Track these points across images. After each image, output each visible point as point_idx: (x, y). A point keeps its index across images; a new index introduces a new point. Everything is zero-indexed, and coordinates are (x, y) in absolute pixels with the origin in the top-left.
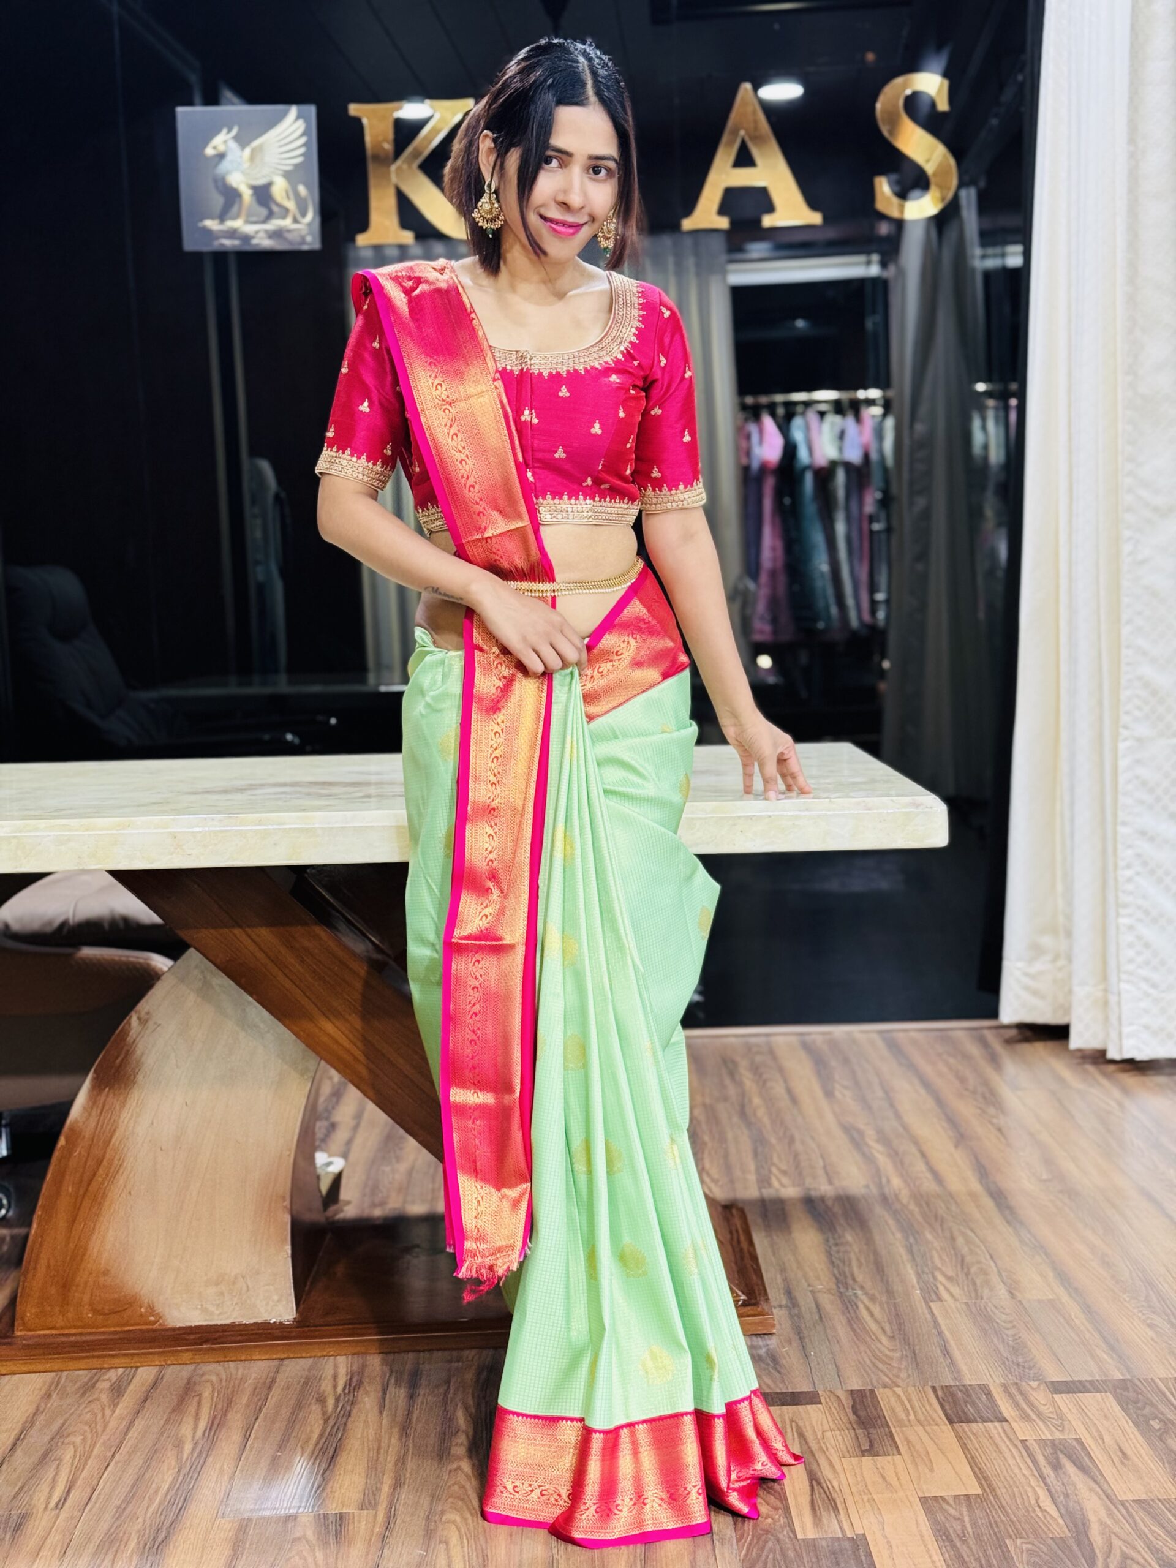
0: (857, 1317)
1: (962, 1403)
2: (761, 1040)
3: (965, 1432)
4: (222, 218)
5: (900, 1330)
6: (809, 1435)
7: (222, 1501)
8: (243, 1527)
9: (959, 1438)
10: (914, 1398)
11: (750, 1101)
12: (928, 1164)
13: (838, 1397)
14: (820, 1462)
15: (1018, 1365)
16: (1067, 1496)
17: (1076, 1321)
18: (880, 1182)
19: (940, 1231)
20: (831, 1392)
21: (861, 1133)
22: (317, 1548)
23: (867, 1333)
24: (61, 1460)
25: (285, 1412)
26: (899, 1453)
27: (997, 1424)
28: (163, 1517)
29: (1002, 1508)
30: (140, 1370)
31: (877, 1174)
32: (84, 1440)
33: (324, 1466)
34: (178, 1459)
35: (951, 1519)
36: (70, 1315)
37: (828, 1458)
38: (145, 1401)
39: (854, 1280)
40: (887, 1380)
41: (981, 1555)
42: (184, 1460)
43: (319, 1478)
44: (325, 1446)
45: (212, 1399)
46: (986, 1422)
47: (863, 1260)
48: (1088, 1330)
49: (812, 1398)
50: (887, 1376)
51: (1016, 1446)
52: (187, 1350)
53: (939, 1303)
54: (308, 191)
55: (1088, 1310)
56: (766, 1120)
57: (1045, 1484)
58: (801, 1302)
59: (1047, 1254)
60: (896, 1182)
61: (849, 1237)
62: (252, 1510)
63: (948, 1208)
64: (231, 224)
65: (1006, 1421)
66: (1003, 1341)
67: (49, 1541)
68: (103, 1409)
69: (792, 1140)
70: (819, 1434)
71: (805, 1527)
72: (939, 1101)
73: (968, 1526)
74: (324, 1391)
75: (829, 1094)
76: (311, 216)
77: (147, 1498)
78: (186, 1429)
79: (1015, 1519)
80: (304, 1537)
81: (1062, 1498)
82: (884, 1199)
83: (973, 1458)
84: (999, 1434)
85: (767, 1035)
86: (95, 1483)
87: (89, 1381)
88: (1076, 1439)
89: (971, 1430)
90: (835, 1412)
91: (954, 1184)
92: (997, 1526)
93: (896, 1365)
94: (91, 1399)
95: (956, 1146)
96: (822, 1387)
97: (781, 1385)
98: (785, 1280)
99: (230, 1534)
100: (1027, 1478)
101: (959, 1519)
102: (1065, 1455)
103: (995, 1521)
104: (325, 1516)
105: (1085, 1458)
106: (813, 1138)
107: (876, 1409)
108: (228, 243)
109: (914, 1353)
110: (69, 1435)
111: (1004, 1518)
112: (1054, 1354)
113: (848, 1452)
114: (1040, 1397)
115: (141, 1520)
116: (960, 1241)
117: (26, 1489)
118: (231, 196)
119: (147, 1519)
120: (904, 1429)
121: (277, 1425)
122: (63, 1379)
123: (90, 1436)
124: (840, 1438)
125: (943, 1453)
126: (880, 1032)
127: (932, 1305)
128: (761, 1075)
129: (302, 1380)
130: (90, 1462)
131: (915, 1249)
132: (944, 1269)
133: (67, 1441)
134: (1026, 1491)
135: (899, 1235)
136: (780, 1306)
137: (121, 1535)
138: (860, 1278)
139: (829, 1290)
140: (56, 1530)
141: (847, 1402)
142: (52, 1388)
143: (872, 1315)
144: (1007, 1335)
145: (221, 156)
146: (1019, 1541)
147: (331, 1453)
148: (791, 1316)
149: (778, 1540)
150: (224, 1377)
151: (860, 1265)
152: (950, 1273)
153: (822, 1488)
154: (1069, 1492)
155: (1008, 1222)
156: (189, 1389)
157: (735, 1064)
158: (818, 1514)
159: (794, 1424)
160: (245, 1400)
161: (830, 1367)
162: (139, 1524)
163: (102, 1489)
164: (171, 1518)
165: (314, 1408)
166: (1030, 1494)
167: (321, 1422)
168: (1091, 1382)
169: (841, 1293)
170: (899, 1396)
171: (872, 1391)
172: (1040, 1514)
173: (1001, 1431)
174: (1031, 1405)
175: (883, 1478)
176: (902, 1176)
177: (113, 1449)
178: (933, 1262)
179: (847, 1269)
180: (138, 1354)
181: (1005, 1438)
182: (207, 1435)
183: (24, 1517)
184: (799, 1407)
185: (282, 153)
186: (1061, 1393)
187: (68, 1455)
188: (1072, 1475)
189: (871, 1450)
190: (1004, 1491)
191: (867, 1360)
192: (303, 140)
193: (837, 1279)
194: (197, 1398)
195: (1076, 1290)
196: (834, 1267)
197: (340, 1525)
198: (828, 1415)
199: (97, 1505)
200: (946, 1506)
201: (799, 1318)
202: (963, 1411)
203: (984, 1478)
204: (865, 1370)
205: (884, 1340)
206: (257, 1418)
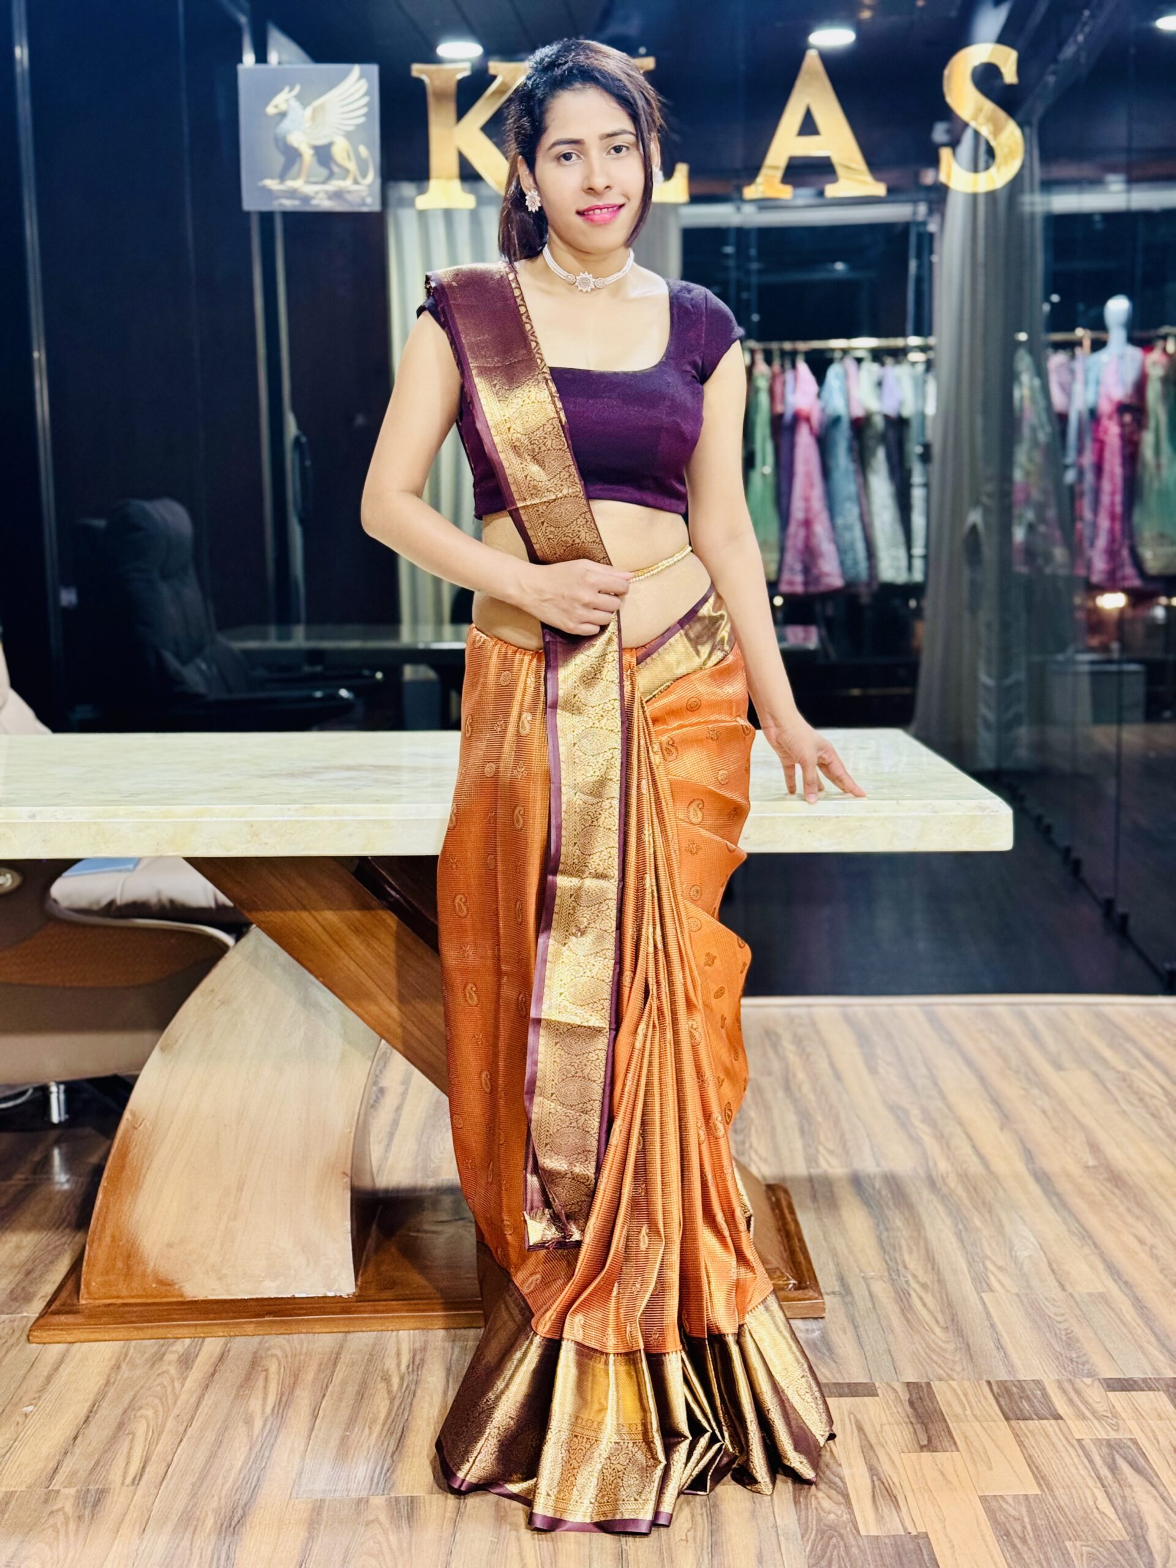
0: (910, 1306)
1: (1017, 1397)
2: (802, 1011)
3: (1022, 1429)
4: (282, 177)
5: (953, 1320)
6: (868, 1429)
7: (295, 1482)
8: (318, 1508)
9: (1016, 1435)
10: (970, 1392)
11: (795, 1076)
12: (974, 1147)
13: (894, 1389)
14: (880, 1456)
15: (1072, 1360)
16: (1124, 1498)
17: (1128, 1317)
18: (927, 1164)
19: (988, 1218)
20: (888, 1385)
21: (906, 1112)
22: (390, 1533)
23: (919, 1321)
24: (133, 1434)
25: (352, 1390)
26: (958, 1450)
27: (1053, 1422)
28: (238, 1496)
29: (1060, 1508)
30: (208, 1340)
31: (925, 1155)
32: (156, 1412)
33: (392, 1448)
34: (250, 1436)
35: (1011, 1519)
36: (134, 1285)
37: (888, 1455)
38: (213, 1375)
39: (905, 1267)
40: (942, 1372)
41: (1042, 1557)
42: (255, 1437)
43: (389, 1460)
44: (393, 1427)
45: (279, 1374)
46: (1041, 1418)
47: (914, 1248)
48: (1139, 1325)
49: (866, 1390)
50: (943, 1369)
51: (1073, 1446)
52: (251, 1322)
53: (991, 1294)
54: (370, 153)
55: (1139, 1305)
56: (812, 1097)
57: (1103, 1486)
58: (854, 1290)
59: (1095, 1245)
60: (943, 1166)
61: (899, 1223)
62: (324, 1491)
63: (995, 1194)
64: (290, 184)
65: (1062, 1418)
66: (1056, 1335)
67: (128, 1517)
68: (173, 1381)
69: (837, 1121)
70: (878, 1428)
71: (868, 1523)
72: (982, 1080)
73: (1029, 1527)
74: (388, 1371)
75: (873, 1070)
76: (372, 177)
77: (221, 1476)
78: (255, 1404)
79: (1073, 1521)
80: (377, 1520)
81: (1119, 1500)
82: (932, 1183)
83: (1030, 1456)
84: (1054, 1431)
85: (809, 1006)
86: (169, 1459)
87: (156, 1353)
88: (1131, 1439)
89: (1027, 1428)
90: (892, 1405)
91: (1000, 1166)
92: (1057, 1528)
93: (949, 1356)
94: (160, 1371)
95: (1002, 1129)
96: (878, 1379)
97: (837, 1375)
98: (837, 1265)
99: (304, 1516)
100: (1084, 1478)
101: (1018, 1519)
102: (1121, 1455)
103: (1054, 1522)
104: (397, 1499)
105: (1141, 1459)
106: (858, 1117)
107: (932, 1403)
109: (968, 1345)
110: (140, 1408)
111: (1062, 1519)
112: (1107, 1350)
113: (906, 1446)
114: (1095, 1394)
115: (216, 1498)
116: (1008, 1229)
117: (101, 1464)
118: (292, 155)
119: (223, 1497)
120: (961, 1424)
121: (344, 1404)
122: (132, 1351)
123: (160, 1409)
124: (898, 1433)
125: (1001, 1451)
126: (920, 1005)
127: (983, 1295)
128: (804, 1049)
129: (366, 1357)
130: (163, 1438)
131: (964, 1234)
132: (993, 1258)
133: (139, 1414)
134: (1084, 1494)
135: (948, 1221)
136: (833, 1293)
137: (198, 1513)
138: (912, 1265)
139: (881, 1277)
140: (135, 1506)
141: (905, 1397)
142: (121, 1358)
143: (925, 1305)
144: (1059, 1329)
145: (283, 115)
146: (1078, 1543)
147: (399, 1435)
148: (845, 1304)
149: (841, 1536)
150: (288, 1349)
151: (911, 1252)
152: (1001, 1263)
153: (883, 1483)
154: (1126, 1494)
155: (1056, 1211)
156: (255, 1363)
157: (779, 1037)
158: (880, 1511)
159: (852, 1416)
160: (309, 1376)
161: (885, 1357)
162: (214, 1504)
163: (176, 1466)
164: (245, 1498)
165: (379, 1387)
166: (1088, 1495)
167: (388, 1402)
168: (1144, 1380)
169: (892, 1279)
170: (954, 1390)
171: (928, 1384)
172: (1098, 1516)
173: (1057, 1429)
174: (1086, 1403)
175: (942, 1474)
176: (948, 1158)
177: (185, 1424)
178: (982, 1251)
179: (897, 1255)
180: (202, 1325)
181: (1062, 1438)
182: (276, 1412)
183: (102, 1493)
184: (857, 1399)
185: (344, 113)
186: (1114, 1390)
187: (140, 1429)
188: (1128, 1476)
189: (929, 1446)
190: (1062, 1491)
191: (921, 1350)
192: (366, 100)
193: (888, 1264)
194: (265, 1373)
195: (1126, 1283)
196: (885, 1252)
197: (412, 1509)
198: (886, 1408)
199: (174, 1481)
200: (1005, 1506)
201: (853, 1305)
202: (1019, 1408)
203: (1042, 1478)
204: (919, 1361)
205: (937, 1330)
206: (324, 1395)
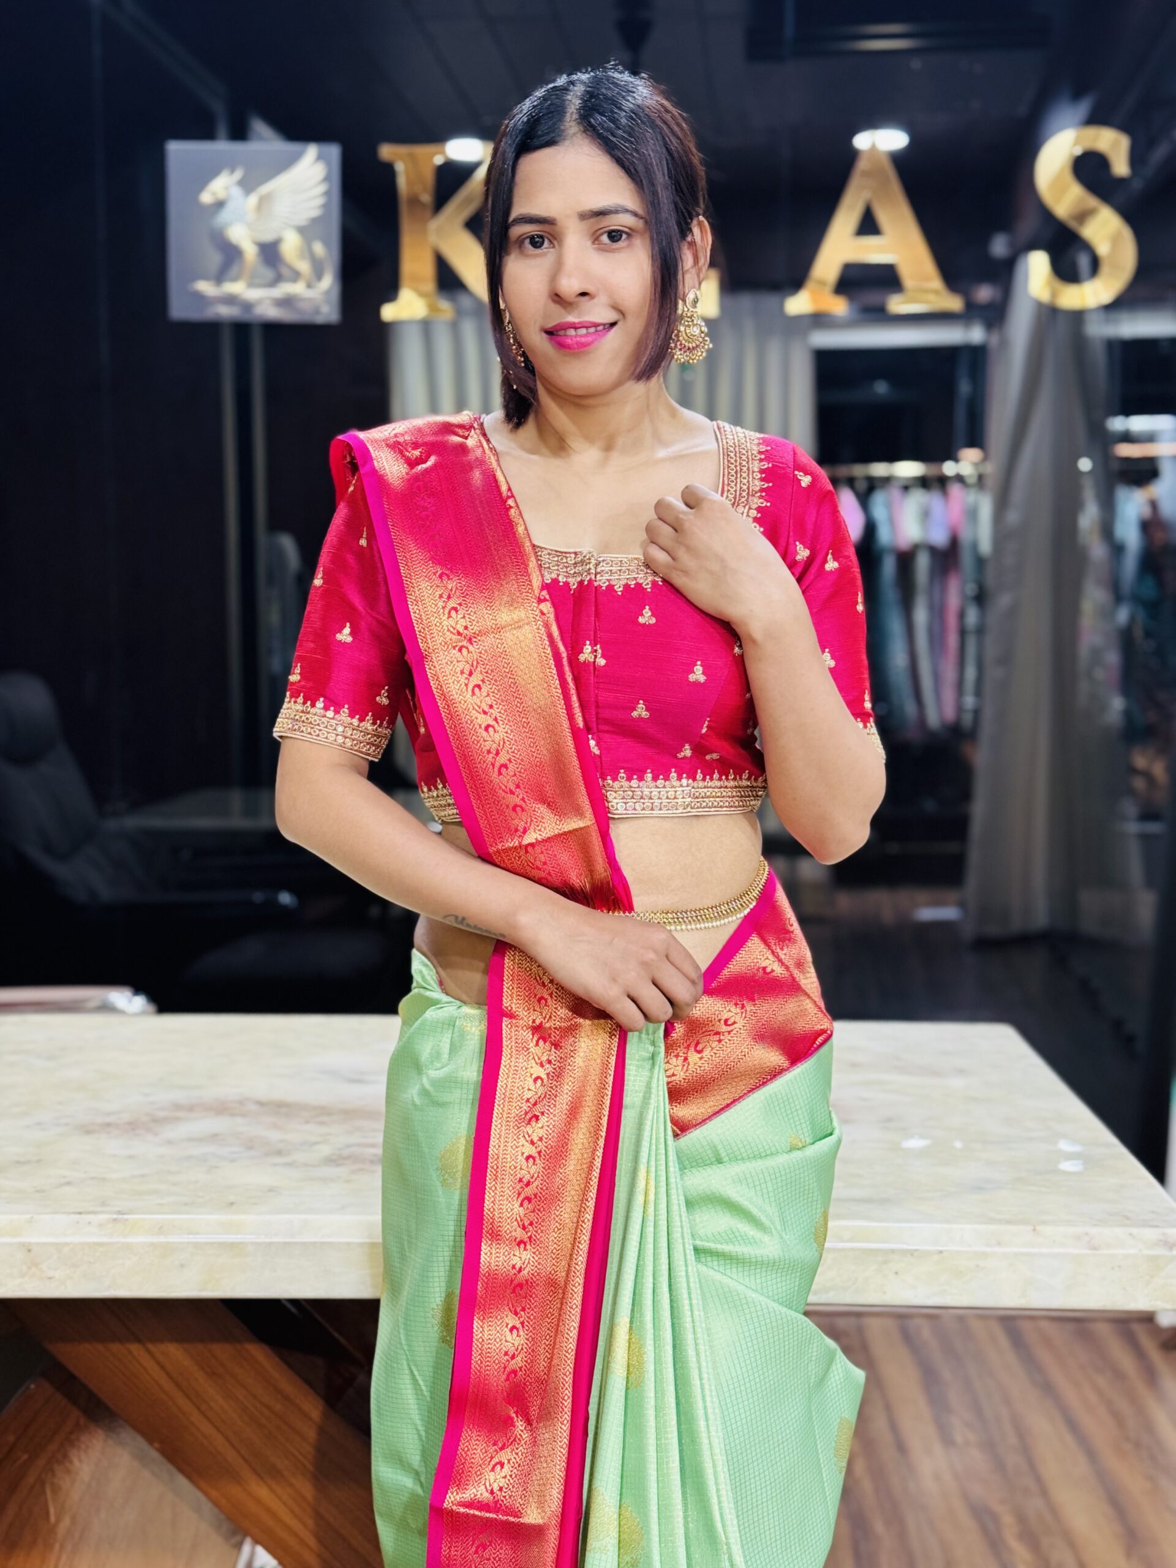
4: (219, 280)
21: (995, 1518)
64: (229, 288)
72: (1094, 1461)
75: (945, 1436)
76: (328, 282)
106: (931, 1526)
108: (225, 312)
118: (231, 254)
145: (220, 204)
185: (297, 203)
192: (322, 188)
